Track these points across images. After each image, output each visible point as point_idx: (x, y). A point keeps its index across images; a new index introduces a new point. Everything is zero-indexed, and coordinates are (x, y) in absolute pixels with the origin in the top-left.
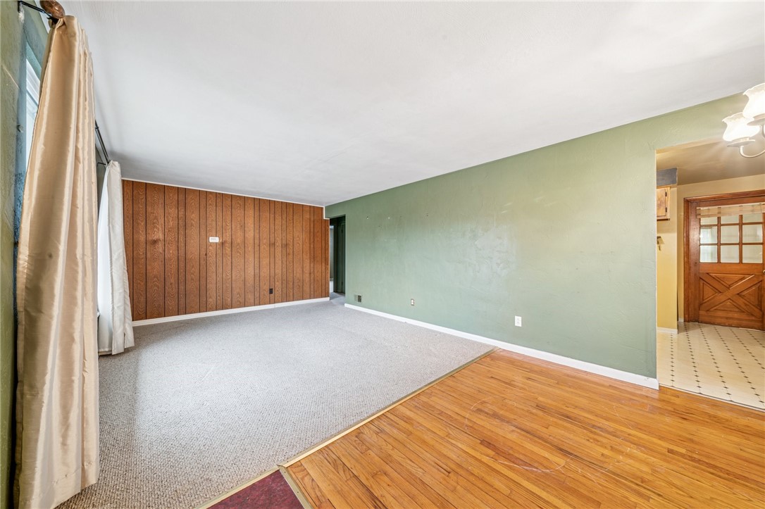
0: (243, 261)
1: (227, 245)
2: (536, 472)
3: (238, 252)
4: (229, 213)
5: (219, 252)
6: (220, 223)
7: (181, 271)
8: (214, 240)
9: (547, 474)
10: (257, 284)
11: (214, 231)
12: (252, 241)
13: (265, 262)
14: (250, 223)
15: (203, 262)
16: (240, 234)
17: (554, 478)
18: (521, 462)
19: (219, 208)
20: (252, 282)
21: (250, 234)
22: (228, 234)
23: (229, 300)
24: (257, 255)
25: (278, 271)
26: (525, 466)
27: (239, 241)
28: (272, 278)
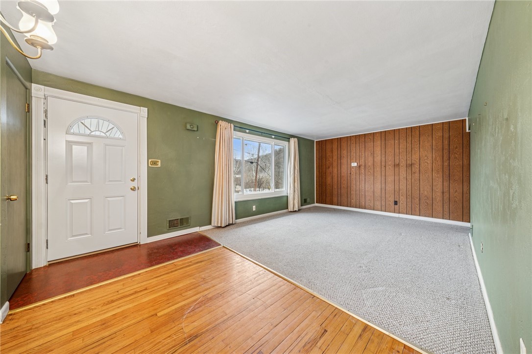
0: (373, 178)
1: (362, 167)
2: (187, 311)
3: (369, 172)
4: (364, 146)
5: (358, 172)
6: (358, 154)
7: (339, 182)
8: (354, 164)
9: (183, 316)
10: (383, 195)
11: (355, 159)
12: (379, 164)
13: (390, 179)
14: (378, 150)
15: (349, 178)
16: (370, 159)
17: (178, 318)
18: (197, 307)
19: (358, 145)
20: (379, 194)
21: (378, 159)
22: (363, 160)
23: (364, 203)
24: (383, 174)
25: (403, 186)
26: (193, 308)
27: (370, 164)
28: (396, 193)
